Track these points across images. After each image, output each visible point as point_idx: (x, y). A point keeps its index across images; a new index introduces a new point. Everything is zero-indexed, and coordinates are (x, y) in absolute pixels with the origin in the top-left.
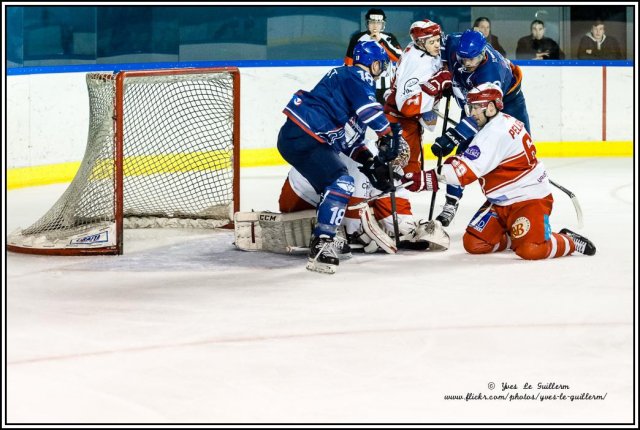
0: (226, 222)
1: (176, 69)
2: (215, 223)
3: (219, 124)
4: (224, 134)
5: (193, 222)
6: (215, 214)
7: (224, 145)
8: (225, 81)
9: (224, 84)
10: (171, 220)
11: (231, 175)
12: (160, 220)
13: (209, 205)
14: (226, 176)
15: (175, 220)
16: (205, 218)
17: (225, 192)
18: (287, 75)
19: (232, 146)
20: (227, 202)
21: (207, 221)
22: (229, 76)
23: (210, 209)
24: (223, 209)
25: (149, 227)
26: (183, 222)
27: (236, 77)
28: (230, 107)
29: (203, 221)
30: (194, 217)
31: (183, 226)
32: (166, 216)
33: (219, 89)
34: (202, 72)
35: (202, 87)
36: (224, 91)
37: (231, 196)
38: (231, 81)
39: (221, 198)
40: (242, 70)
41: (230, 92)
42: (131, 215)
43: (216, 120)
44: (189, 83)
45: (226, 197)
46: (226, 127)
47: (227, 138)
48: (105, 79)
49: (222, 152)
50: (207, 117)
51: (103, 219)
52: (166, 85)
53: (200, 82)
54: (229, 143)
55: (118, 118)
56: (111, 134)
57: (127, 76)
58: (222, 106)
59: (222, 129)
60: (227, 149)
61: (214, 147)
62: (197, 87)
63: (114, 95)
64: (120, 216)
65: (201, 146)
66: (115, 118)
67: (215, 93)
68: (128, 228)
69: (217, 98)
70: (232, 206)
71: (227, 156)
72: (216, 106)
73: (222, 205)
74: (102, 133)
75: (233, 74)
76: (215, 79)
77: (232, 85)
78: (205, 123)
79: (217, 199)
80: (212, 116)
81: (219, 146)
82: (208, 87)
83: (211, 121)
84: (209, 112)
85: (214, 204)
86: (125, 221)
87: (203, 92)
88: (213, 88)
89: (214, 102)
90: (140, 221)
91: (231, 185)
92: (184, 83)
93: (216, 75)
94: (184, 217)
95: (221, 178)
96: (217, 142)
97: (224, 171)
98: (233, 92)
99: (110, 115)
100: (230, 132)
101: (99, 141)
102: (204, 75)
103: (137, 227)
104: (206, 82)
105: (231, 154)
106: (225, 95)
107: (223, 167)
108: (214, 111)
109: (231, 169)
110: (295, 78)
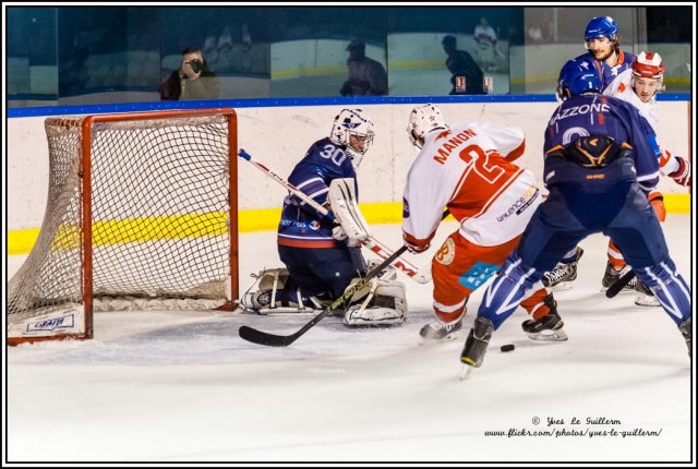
0: (221, 303)
1: (157, 112)
2: (208, 304)
4: (217, 192)
5: (180, 302)
6: (208, 292)
7: (218, 206)
8: (218, 126)
9: (216, 129)
10: (153, 302)
11: (228, 243)
12: (140, 302)
13: (201, 281)
14: (221, 245)
16: (196, 297)
17: (220, 265)
18: (297, 117)
19: (227, 207)
20: (222, 277)
21: (198, 301)
22: (223, 120)
23: (200, 287)
24: (218, 286)
25: (125, 309)
26: (169, 302)
27: (232, 120)
28: (224, 159)
29: (194, 301)
30: (182, 297)
31: (168, 308)
32: (147, 297)
33: (211, 137)
34: (189, 115)
35: (190, 134)
36: (217, 138)
37: (228, 269)
38: (225, 125)
39: (216, 272)
40: (239, 111)
41: (225, 140)
42: (102, 296)
43: (208, 175)
44: (174, 129)
45: (221, 271)
46: (220, 184)
47: (222, 198)
48: (67, 125)
49: (216, 214)
50: (196, 172)
51: (68, 300)
52: (144, 133)
53: (187, 128)
54: (223, 203)
55: (85, 174)
56: (77, 195)
57: (96, 121)
58: (215, 158)
59: (214, 186)
60: (222, 211)
61: (206, 210)
62: (183, 134)
63: (79, 146)
64: (89, 296)
65: (190, 209)
66: (81, 175)
67: (205, 141)
68: (100, 310)
69: (207, 147)
70: (228, 283)
71: (221, 220)
72: (208, 158)
73: (216, 281)
74: (65, 195)
75: (228, 116)
76: (206, 124)
77: (227, 131)
78: (194, 179)
79: (210, 274)
80: (203, 170)
81: (212, 208)
82: (197, 134)
83: (201, 177)
84: (198, 165)
85: (207, 280)
86: (96, 302)
87: (192, 140)
88: (204, 135)
89: (204, 153)
90: (114, 303)
91: (226, 256)
92: (167, 130)
93: (206, 118)
94: (169, 297)
95: (214, 247)
96: (209, 203)
97: (219, 239)
98: (229, 140)
99: (76, 171)
100: (225, 190)
101: (62, 203)
102: (192, 119)
103: (111, 309)
104: (194, 128)
105: (227, 217)
106: (218, 144)
107: (218, 233)
108: (205, 164)
109: (226, 235)
110: (307, 120)
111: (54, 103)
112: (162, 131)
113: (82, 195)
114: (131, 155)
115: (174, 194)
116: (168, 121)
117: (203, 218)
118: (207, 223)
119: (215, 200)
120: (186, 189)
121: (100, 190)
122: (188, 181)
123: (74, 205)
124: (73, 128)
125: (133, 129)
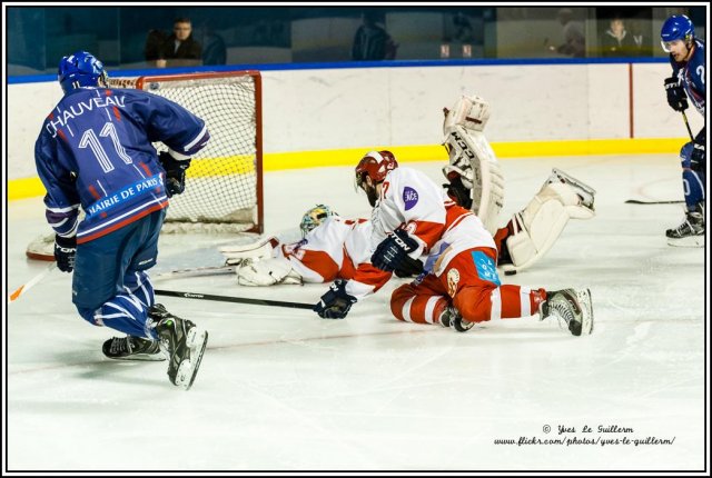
0: (250, 226)
1: (197, 74)
2: (238, 227)
3: (241, 128)
4: (246, 138)
5: (217, 226)
6: (238, 218)
7: (247, 149)
8: (247, 84)
9: (245, 88)
10: (195, 225)
11: (255, 179)
12: (184, 226)
13: (233, 209)
14: (249, 180)
15: (199, 225)
16: (229, 222)
17: (249, 196)
18: (313, 79)
19: (254, 150)
20: (250, 206)
21: (231, 225)
22: (250, 79)
23: (234, 213)
24: (247, 213)
25: (173, 232)
26: (208, 226)
27: (257, 81)
28: (251, 111)
29: (227, 225)
30: (218, 222)
31: (207, 231)
32: (190, 221)
33: (241, 93)
34: (222, 76)
35: (224, 91)
36: (246, 94)
37: (255, 199)
38: (253, 85)
39: (245, 202)
40: (264, 74)
41: (252, 96)
43: (238, 124)
44: (211, 87)
45: (249, 201)
46: (248, 131)
47: (250, 142)
48: (125, 84)
49: (245, 155)
50: (229, 121)
52: (187, 89)
53: (222, 86)
54: (251, 147)
57: (148, 81)
58: (244, 110)
59: (244, 133)
60: (250, 153)
61: (237, 152)
62: (219, 91)
67: (237, 97)
69: (238, 102)
70: (255, 210)
71: (249, 160)
72: (239, 110)
73: (246, 209)
75: (255, 77)
76: (237, 83)
77: (253, 89)
78: (228, 127)
79: (241, 203)
80: (235, 120)
81: (242, 151)
82: (229, 91)
83: (233, 126)
84: (231, 116)
85: (238, 208)
87: (225, 96)
88: (235, 92)
89: (236, 106)
91: (254, 189)
92: (206, 88)
93: (237, 78)
94: (208, 221)
95: (244, 182)
96: (240, 146)
98: (255, 95)
100: (252, 136)
102: (226, 79)
104: (227, 86)
105: (254, 157)
106: (247, 99)
107: (246, 170)
108: (237, 115)
109: (253, 172)
110: (321, 81)
111: (117, 68)
112: (201, 88)
116: (206, 80)
118: (238, 162)
119: (244, 144)
125: (178, 87)
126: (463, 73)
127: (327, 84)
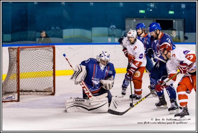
0: (51, 93)
1: (35, 46)
2: (48, 93)
3: (49, 63)
4: (50, 66)
5: (41, 93)
6: (48, 91)
7: (50, 69)
8: (51, 50)
9: (50, 51)
10: (34, 93)
11: (53, 78)
12: (31, 93)
13: (46, 88)
14: (51, 79)
16: (45, 92)
17: (51, 84)
18: (69, 48)
19: (53, 70)
23: (46, 89)
25: (27, 94)
26: (38, 93)
27: (54, 48)
28: (52, 58)
29: (44, 93)
30: (41, 92)
31: (38, 94)
32: (33, 91)
33: (49, 52)
35: (44, 52)
37: (53, 85)
38: (52, 50)
39: (50, 86)
40: (56, 46)
41: (52, 53)
42: (22, 91)
43: (48, 62)
44: (40, 50)
45: (51, 85)
46: (51, 64)
47: (51, 67)
48: (14, 49)
49: (50, 71)
50: (45, 61)
51: (13, 92)
52: (32, 51)
53: (43, 50)
54: (52, 69)
55: (18, 61)
56: (16, 66)
57: (21, 48)
58: (50, 58)
59: (49, 65)
60: (51, 71)
61: (47, 70)
62: (42, 52)
63: (17, 54)
64: (19, 91)
65: (43, 70)
66: (17, 61)
67: (47, 54)
68: (21, 95)
69: (48, 55)
70: (53, 88)
71: (51, 73)
72: (48, 58)
73: (50, 88)
74: (13, 66)
75: (53, 47)
76: (48, 49)
77: (53, 51)
78: (45, 63)
79: (48, 86)
80: (47, 61)
81: (49, 70)
82: (45, 52)
83: (46, 62)
84: (46, 59)
85: (47, 88)
86: (20, 93)
87: (44, 53)
88: (47, 52)
89: (47, 56)
90: (25, 93)
91: (52, 82)
92: (38, 50)
94: (38, 91)
95: (49, 80)
96: (48, 69)
97: (50, 77)
98: (53, 53)
99: (16, 60)
100: (52, 65)
101: (12, 68)
102: (44, 48)
103: (24, 94)
104: (45, 50)
105: (53, 72)
106: (51, 54)
107: (50, 76)
108: (47, 59)
109: (52, 77)
110: (72, 49)
111: (10, 44)
112: (37, 51)
113: (17, 66)
114: (29, 57)
115: (40, 66)
116: (38, 48)
117: (47, 72)
118: (48, 74)
119: (50, 68)
120: (42, 65)
121: (22, 65)
122: (43, 63)
123: (15, 69)
124: (15, 50)
125: (30, 50)
126: (115, 47)
127: (74, 50)
